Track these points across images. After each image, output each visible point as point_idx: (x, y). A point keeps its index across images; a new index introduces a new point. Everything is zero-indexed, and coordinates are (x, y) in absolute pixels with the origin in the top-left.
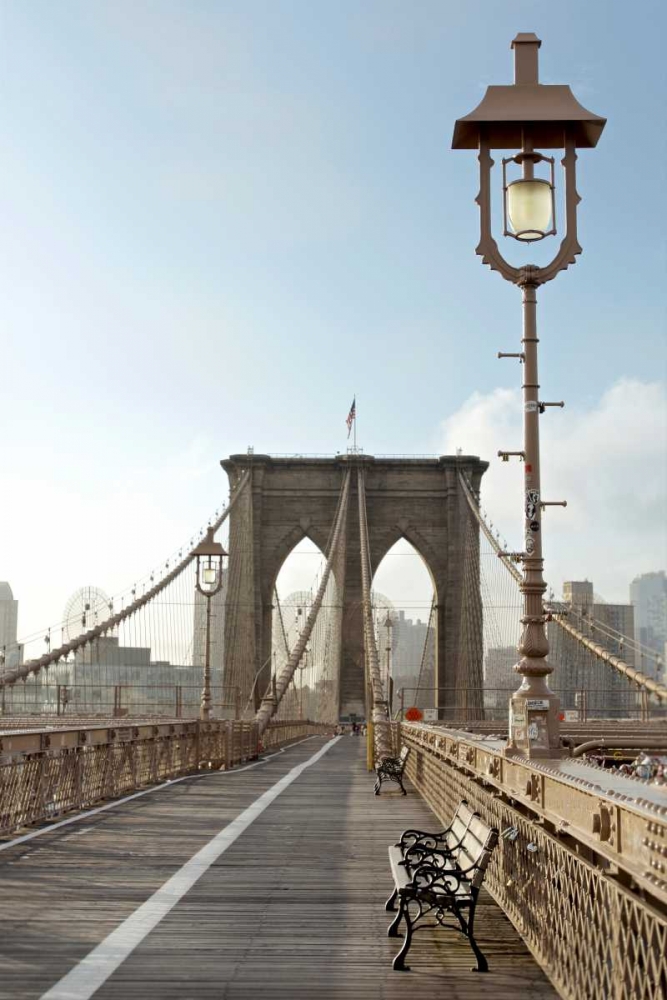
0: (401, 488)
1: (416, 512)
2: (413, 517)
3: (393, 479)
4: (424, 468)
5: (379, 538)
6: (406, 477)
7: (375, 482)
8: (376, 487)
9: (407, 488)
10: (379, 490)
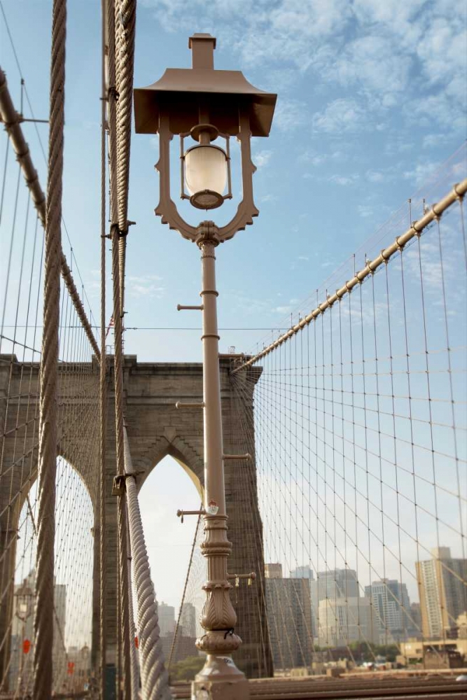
0: (168, 394)
1: (184, 420)
2: (181, 426)
3: (157, 385)
4: (191, 373)
5: (141, 449)
6: (171, 382)
7: (136, 388)
8: (140, 394)
9: (173, 394)
10: (142, 397)
